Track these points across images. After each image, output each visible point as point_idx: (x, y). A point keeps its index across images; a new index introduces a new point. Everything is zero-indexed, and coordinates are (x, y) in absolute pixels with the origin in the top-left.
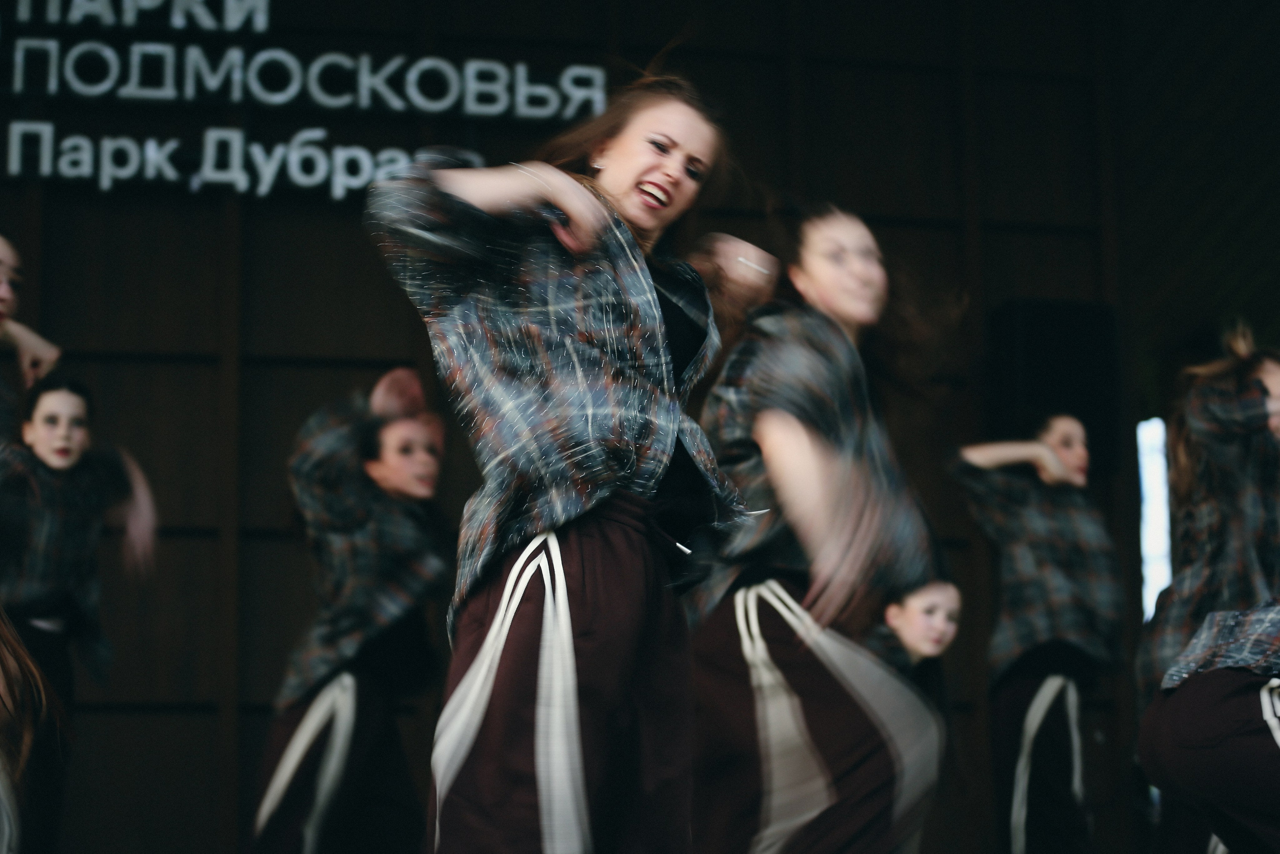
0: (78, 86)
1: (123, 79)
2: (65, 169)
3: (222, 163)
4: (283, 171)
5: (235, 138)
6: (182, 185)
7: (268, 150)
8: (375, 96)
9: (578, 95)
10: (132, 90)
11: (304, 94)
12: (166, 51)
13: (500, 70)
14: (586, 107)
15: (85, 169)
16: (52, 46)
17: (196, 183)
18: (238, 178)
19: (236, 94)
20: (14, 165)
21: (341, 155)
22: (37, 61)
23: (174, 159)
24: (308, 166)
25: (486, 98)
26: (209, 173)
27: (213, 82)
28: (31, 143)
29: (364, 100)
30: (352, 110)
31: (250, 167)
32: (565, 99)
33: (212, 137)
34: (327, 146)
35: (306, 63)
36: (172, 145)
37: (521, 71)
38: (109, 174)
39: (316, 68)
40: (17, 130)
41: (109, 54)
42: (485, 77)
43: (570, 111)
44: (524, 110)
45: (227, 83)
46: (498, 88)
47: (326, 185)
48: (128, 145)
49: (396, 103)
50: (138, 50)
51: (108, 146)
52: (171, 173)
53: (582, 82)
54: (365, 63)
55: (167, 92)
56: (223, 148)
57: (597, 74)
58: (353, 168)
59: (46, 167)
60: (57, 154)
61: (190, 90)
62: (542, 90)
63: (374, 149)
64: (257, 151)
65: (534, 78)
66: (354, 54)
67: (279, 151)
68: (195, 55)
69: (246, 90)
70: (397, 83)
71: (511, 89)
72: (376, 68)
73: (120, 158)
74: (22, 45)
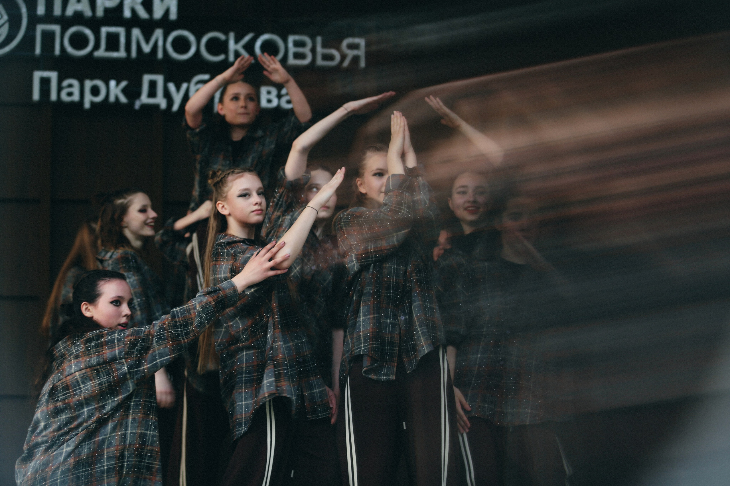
0: (71, 51)
1: (97, 47)
2: (65, 97)
3: (152, 94)
5: (159, 79)
6: (130, 106)
7: (178, 86)
9: (351, 54)
10: (101, 53)
11: (198, 54)
12: (121, 31)
13: (307, 39)
14: (355, 60)
15: (76, 98)
16: (56, 28)
17: (137, 105)
18: (161, 101)
19: (160, 55)
20: (36, 95)
22: (48, 37)
23: (125, 91)
25: (299, 56)
26: (144, 99)
27: (147, 49)
28: (45, 82)
29: (231, 58)
30: (225, 63)
31: (167, 95)
32: (344, 56)
33: (147, 78)
35: (198, 37)
36: (124, 84)
37: (318, 41)
38: (89, 100)
39: (204, 39)
40: (38, 75)
41: (88, 32)
42: (299, 44)
43: (346, 63)
44: (320, 62)
45: (155, 48)
46: (306, 50)
48: (100, 84)
50: (105, 30)
51: (88, 84)
52: (123, 99)
53: (353, 47)
54: (232, 37)
55: (121, 54)
56: (153, 85)
57: (362, 42)
59: (53, 96)
60: (60, 89)
61: (134, 53)
62: (331, 51)
64: (172, 87)
65: (325, 45)
66: (226, 32)
67: (184, 86)
68: (136, 32)
69: (165, 53)
70: (249, 47)
71: (313, 50)
72: (237, 41)
73: (95, 91)
74: (40, 28)
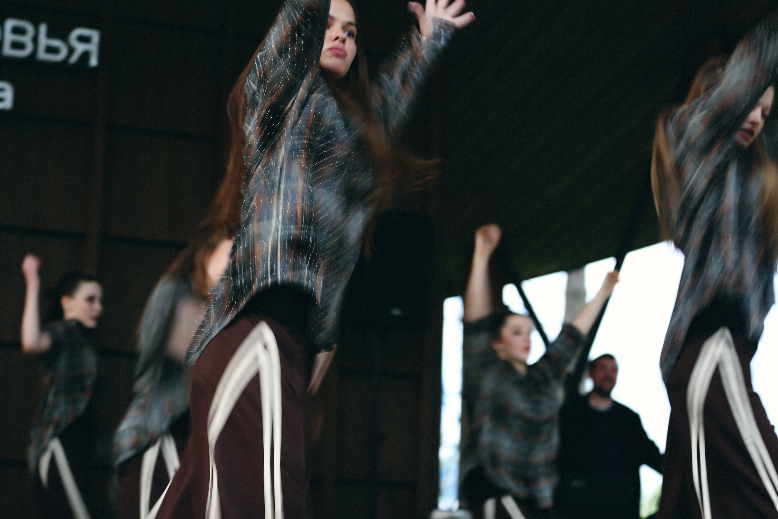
9: (80, 48)
13: (29, 27)
14: (86, 56)
25: (17, 45)
32: (71, 50)
37: (43, 29)
42: (17, 31)
43: (74, 59)
44: (42, 55)
46: (27, 39)
53: (83, 39)
57: (95, 35)
62: (56, 43)
65: (50, 35)
71: (35, 40)
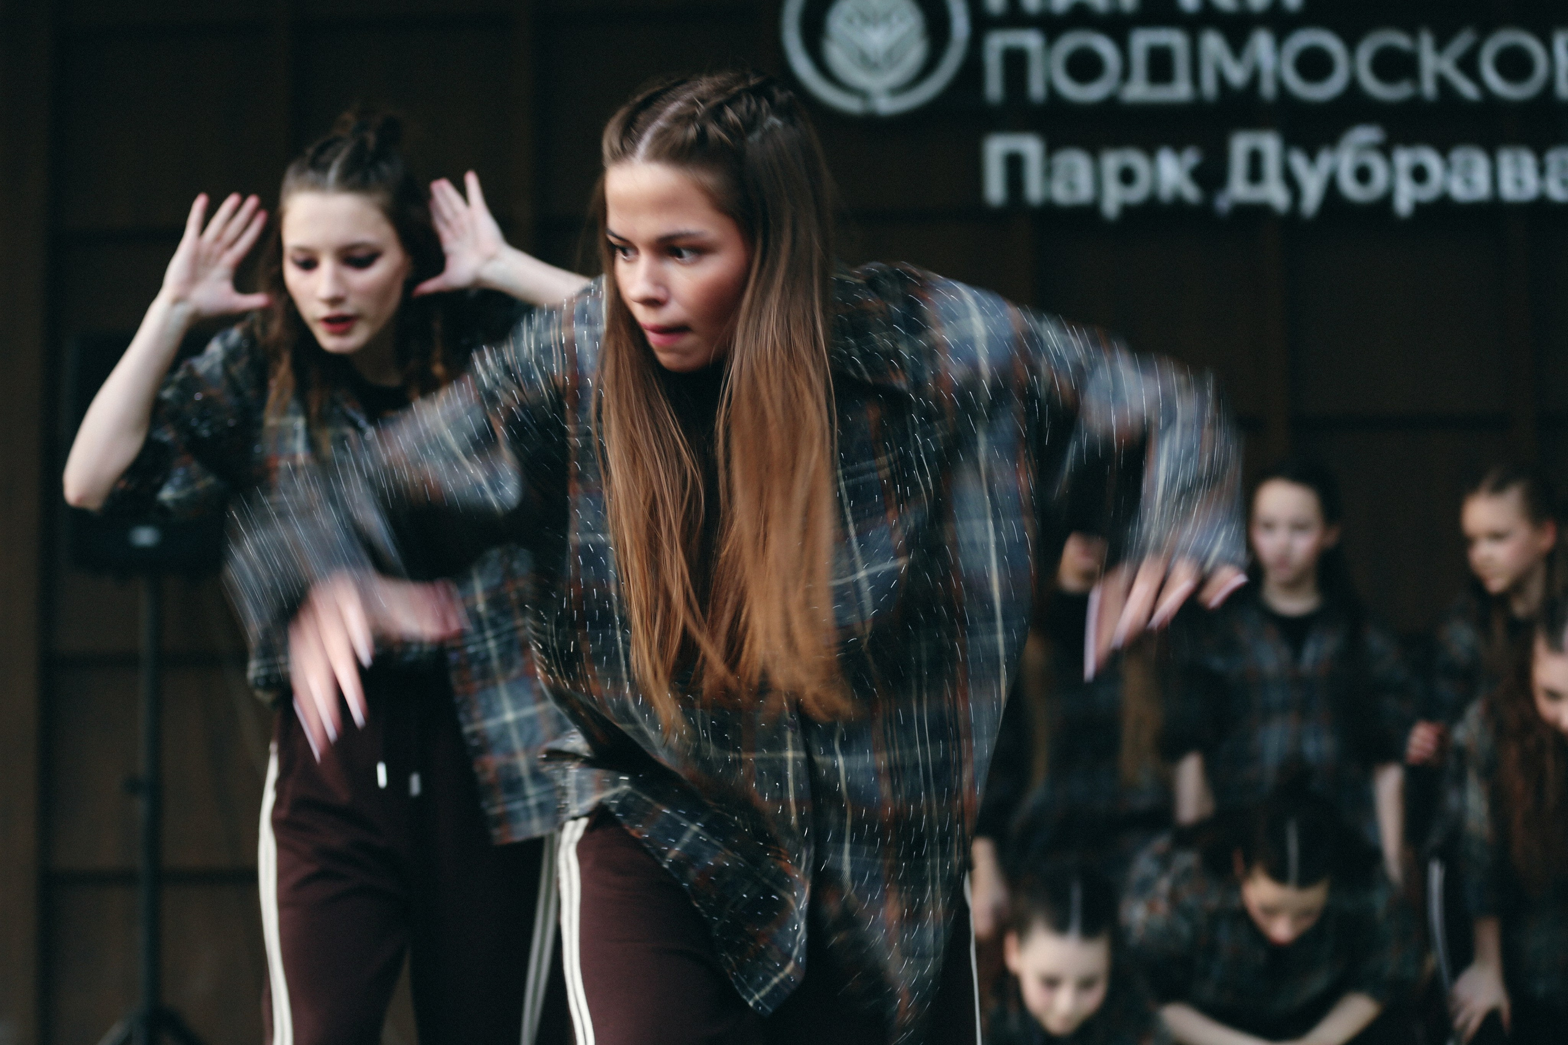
0: (1069, 89)
1: (1126, 74)
2: (1061, 194)
3: (1255, 174)
4: (1332, 186)
5: (1270, 144)
6: (1205, 209)
7: (1312, 156)
8: (1442, 82)
10: (1138, 90)
11: (1353, 86)
12: (1175, 39)
15: (1084, 192)
16: (1031, 41)
17: (1223, 203)
18: (1275, 194)
19: (1268, 88)
20: (995, 189)
21: (1404, 159)
22: (1016, 60)
23: (1197, 175)
24: (1363, 175)
26: (1239, 189)
27: (1237, 75)
28: (1014, 164)
29: (1429, 88)
30: (1415, 102)
31: (1290, 180)
33: (1240, 145)
34: (1386, 150)
35: (1351, 44)
36: (1191, 157)
38: (1114, 198)
39: (1365, 52)
40: (996, 148)
41: (1105, 47)
45: (1255, 78)
47: (1387, 199)
48: (1136, 160)
49: (1468, 89)
50: (1142, 40)
51: (1112, 162)
52: (1191, 193)
54: (1426, 42)
55: (1180, 90)
56: (1255, 160)
58: (1419, 174)
59: (1034, 190)
60: (1048, 172)
61: (1209, 85)
63: (1444, 151)
64: (1298, 162)
66: (1412, 31)
67: (1325, 160)
68: (1213, 44)
69: (1281, 86)
70: (1469, 65)
72: (1440, 46)
73: (1127, 176)
74: (997, 43)
